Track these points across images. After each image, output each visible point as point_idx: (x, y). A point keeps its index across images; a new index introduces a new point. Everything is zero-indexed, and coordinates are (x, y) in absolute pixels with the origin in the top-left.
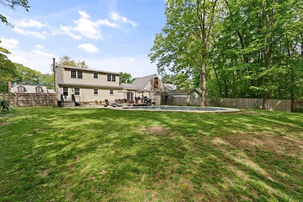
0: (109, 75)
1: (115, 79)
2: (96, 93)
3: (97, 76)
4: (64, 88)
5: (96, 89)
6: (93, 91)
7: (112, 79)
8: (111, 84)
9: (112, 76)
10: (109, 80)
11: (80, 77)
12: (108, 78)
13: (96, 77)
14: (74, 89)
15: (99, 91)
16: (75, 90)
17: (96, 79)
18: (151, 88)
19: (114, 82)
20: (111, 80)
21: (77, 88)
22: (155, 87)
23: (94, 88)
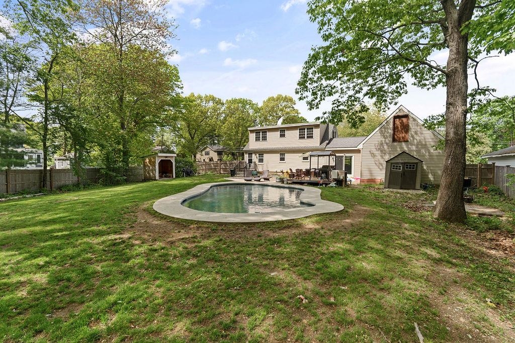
0: (302, 129)
1: (312, 134)
2: (282, 159)
3: (285, 134)
4: (249, 154)
5: (282, 153)
6: (278, 156)
7: (307, 134)
8: (306, 143)
9: (306, 130)
10: (302, 137)
11: (265, 139)
12: (300, 135)
13: (282, 136)
14: (258, 155)
15: (287, 156)
16: (259, 157)
17: (283, 139)
19: (310, 140)
20: (304, 137)
21: (261, 153)
23: (281, 151)
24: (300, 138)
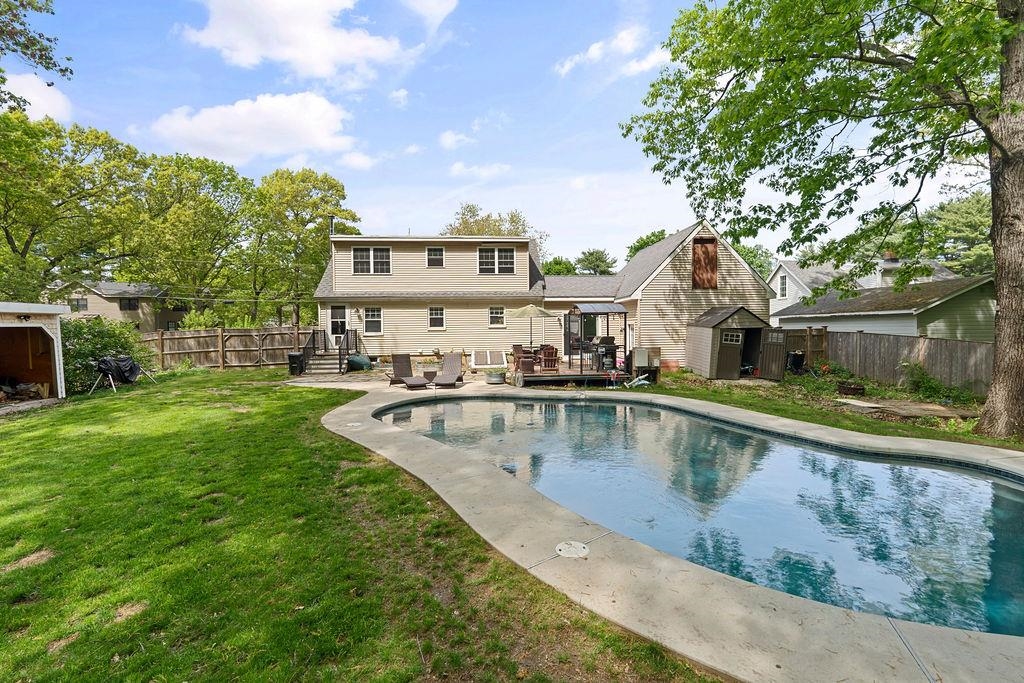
0: (487, 251)
1: (512, 263)
2: (437, 322)
3: (442, 259)
4: (333, 308)
5: (436, 308)
6: (424, 314)
7: (500, 263)
8: (497, 285)
9: (496, 253)
10: (486, 269)
11: (383, 267)
12: (481, 264)
13: (436, 262)
14: (362, 312)
15: (448, 314)
16: (367, 316)
17: (435, 270)
18: (675, 291)
19: (506, 277)
20: (493, 270)
21: (373, 307)
22: (695, 285)
23: (431, 303)
24: (481, 271)
